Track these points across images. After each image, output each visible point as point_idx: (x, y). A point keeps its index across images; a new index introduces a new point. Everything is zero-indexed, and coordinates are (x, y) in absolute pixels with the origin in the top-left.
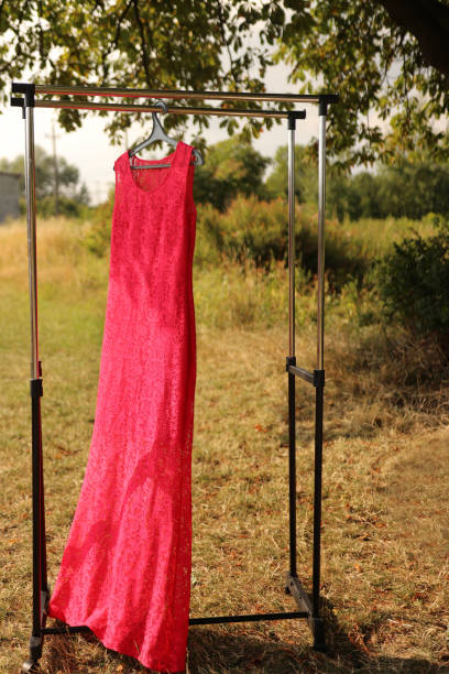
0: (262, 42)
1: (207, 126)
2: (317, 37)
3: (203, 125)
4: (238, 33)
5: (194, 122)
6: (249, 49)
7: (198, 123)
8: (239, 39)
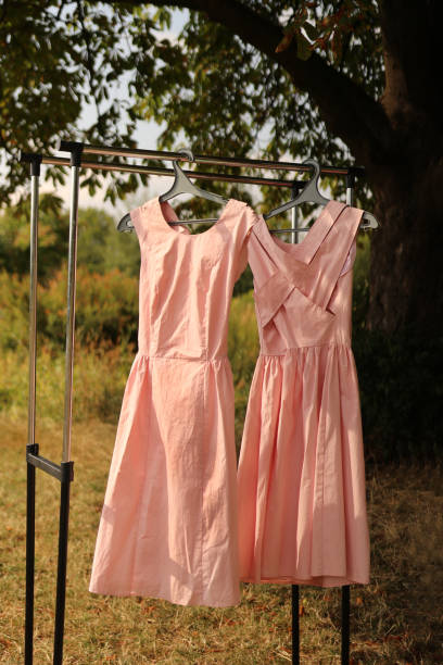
0: (130, 94)
1: (62, 182)
2: (178, 91)
3: (58, 182)
4: (104, 82)
5: (46, 179)
6: (116, 100)
7: (51, 179)
8: (105, 89)
